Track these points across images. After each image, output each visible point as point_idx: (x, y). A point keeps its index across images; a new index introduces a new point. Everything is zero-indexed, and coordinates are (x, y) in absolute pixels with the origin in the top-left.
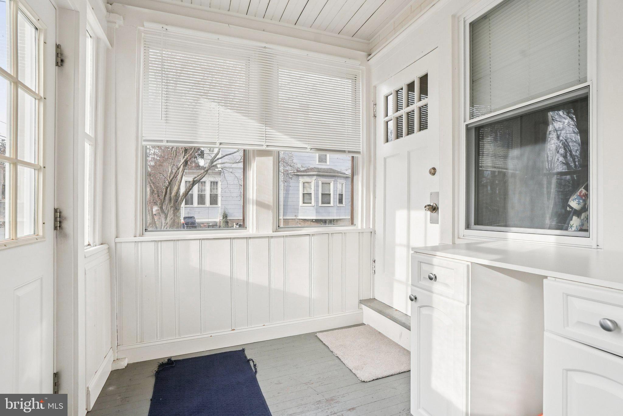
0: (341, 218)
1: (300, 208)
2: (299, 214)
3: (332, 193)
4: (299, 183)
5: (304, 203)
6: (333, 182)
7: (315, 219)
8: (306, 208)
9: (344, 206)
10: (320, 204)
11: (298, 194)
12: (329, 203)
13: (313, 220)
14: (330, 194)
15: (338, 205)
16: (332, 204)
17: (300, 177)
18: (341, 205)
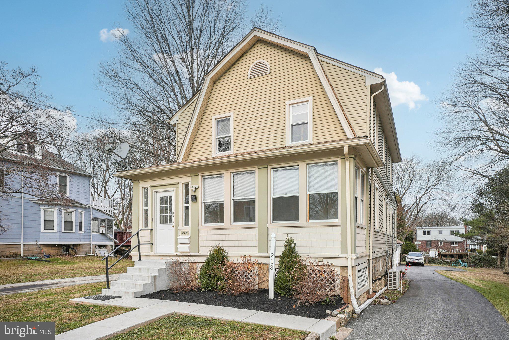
0: (81, 243)
1: (41, 234)
2: (40, 239)
3: (74, 220)
4: (40, 211)
5: (45, 229)
6: (74, 211)
7: (57, 244)
8: (46, 234)
9: (83, 232)
10: (63, 231)
11: (40, 221)
12: (71, 230)
13: (55, 244)
14: (72, 222)
15: (79, 232)
16: (74, 231)
17: (41, 206)
18: (81, 232)
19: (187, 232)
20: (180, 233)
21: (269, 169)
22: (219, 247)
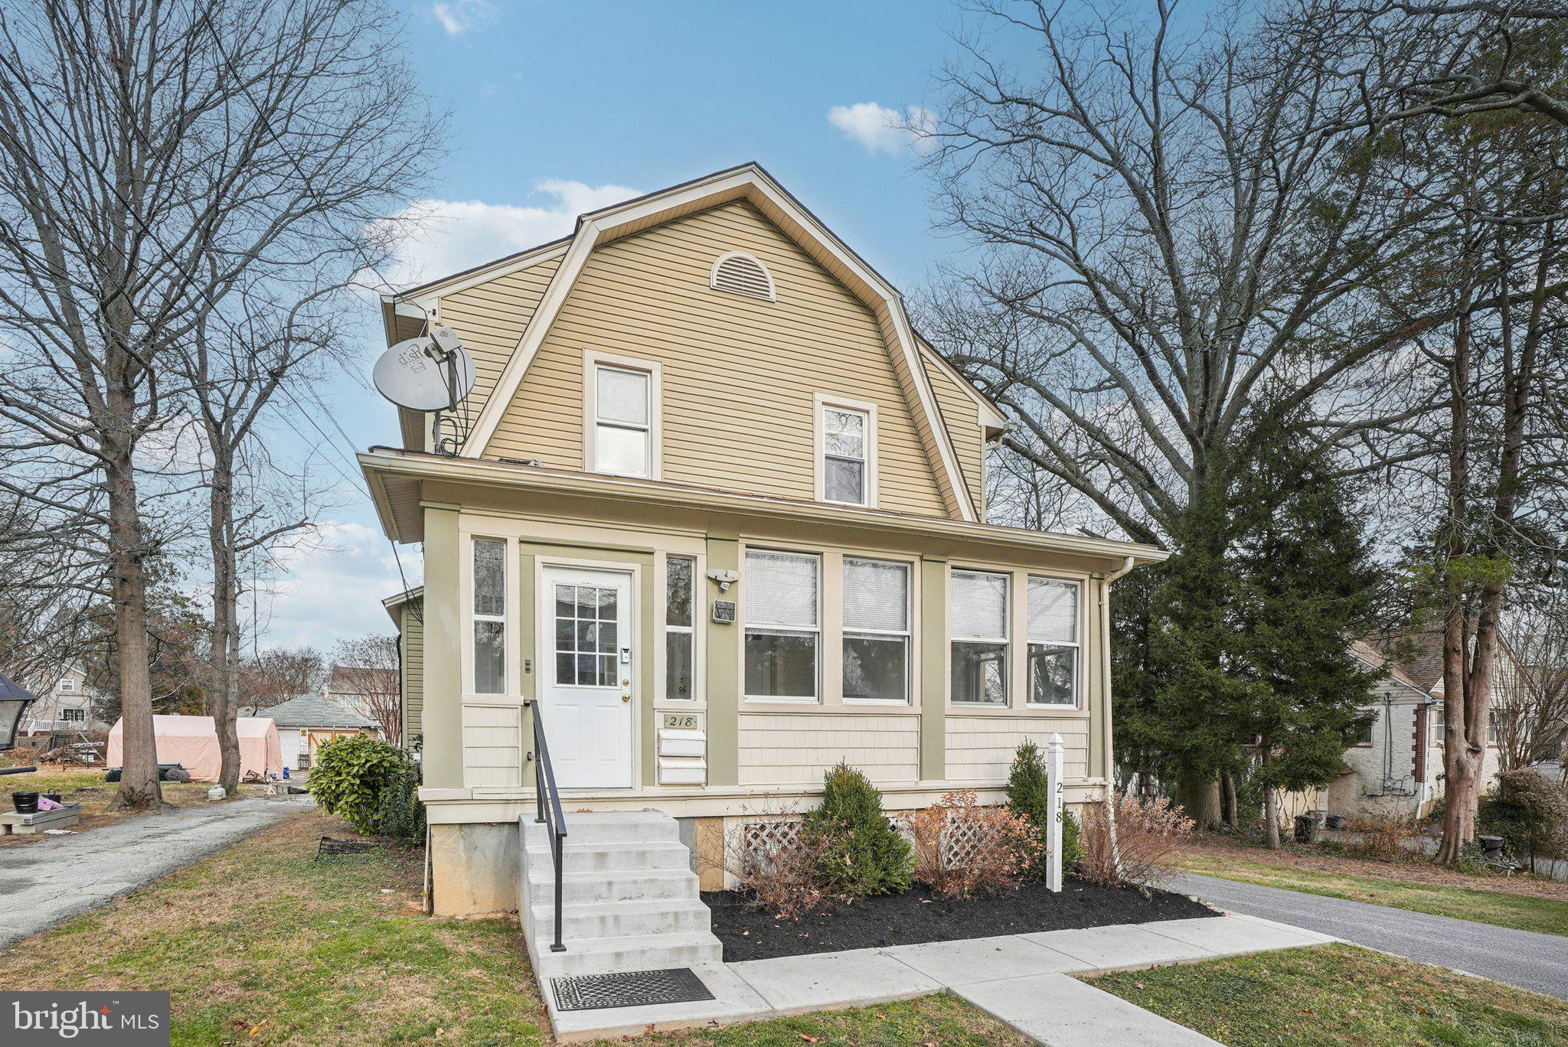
19: (689, 720)
20: (659, 720)
21: (948, 568)
22: (843, 767)
